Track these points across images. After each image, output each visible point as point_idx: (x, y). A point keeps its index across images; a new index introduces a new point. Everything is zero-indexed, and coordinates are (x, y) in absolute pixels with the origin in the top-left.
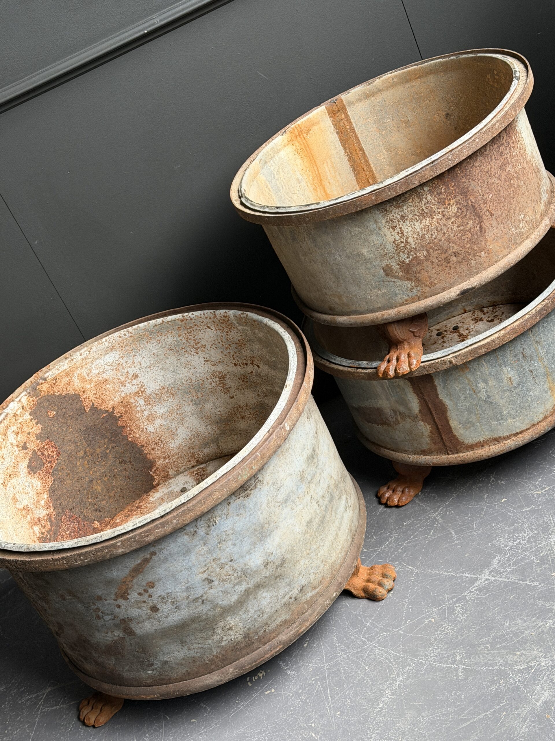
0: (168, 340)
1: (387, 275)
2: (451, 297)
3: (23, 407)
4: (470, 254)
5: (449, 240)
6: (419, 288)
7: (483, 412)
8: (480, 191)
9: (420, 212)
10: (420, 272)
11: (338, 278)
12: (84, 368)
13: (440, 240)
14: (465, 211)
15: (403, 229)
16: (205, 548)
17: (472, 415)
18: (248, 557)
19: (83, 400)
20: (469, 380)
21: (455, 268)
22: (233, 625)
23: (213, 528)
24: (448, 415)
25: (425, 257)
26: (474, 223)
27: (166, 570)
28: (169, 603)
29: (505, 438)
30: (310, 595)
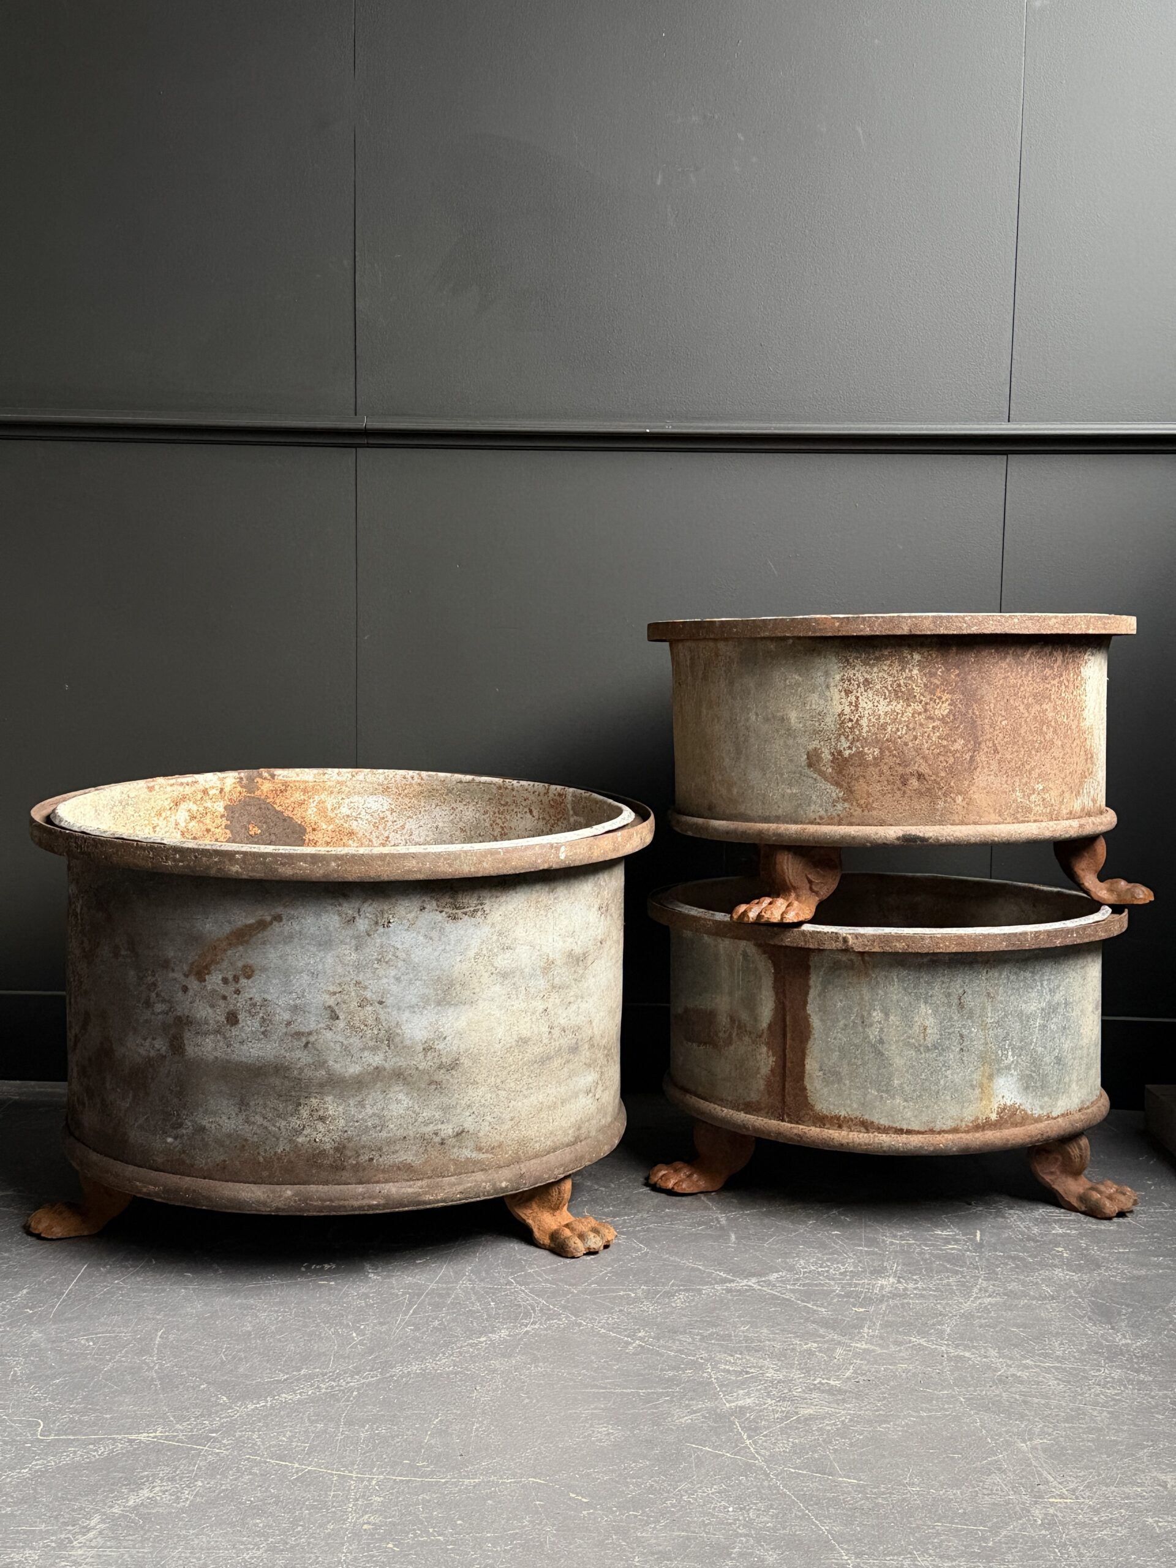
1: (810, 765)
2: (887, 836)
3: (222, 790)
4: (940, 789)
5: (918, 750)
6: (846, 805)
7: (864, 1064)
8: (992, 705)
9: (895, 686)
10: (857, 780)
11: (739, 752)
12: (333, 796)
13: (906, 744)
14: (959, 720)
15: (860, 701)
16: (354, 956)
17: (845, 1062)
18: (407, 1014)
19: (307, 841)
20: (862, 999)
21: (911, 798)
22: (330, 1116)
23: (381, 929)
24: (809, 1046)
25: (875, 758)
26: (965, 745)
27: (281, 957)
28: (258, 1018)
29: (879, 1128)
30: (467, 1153)
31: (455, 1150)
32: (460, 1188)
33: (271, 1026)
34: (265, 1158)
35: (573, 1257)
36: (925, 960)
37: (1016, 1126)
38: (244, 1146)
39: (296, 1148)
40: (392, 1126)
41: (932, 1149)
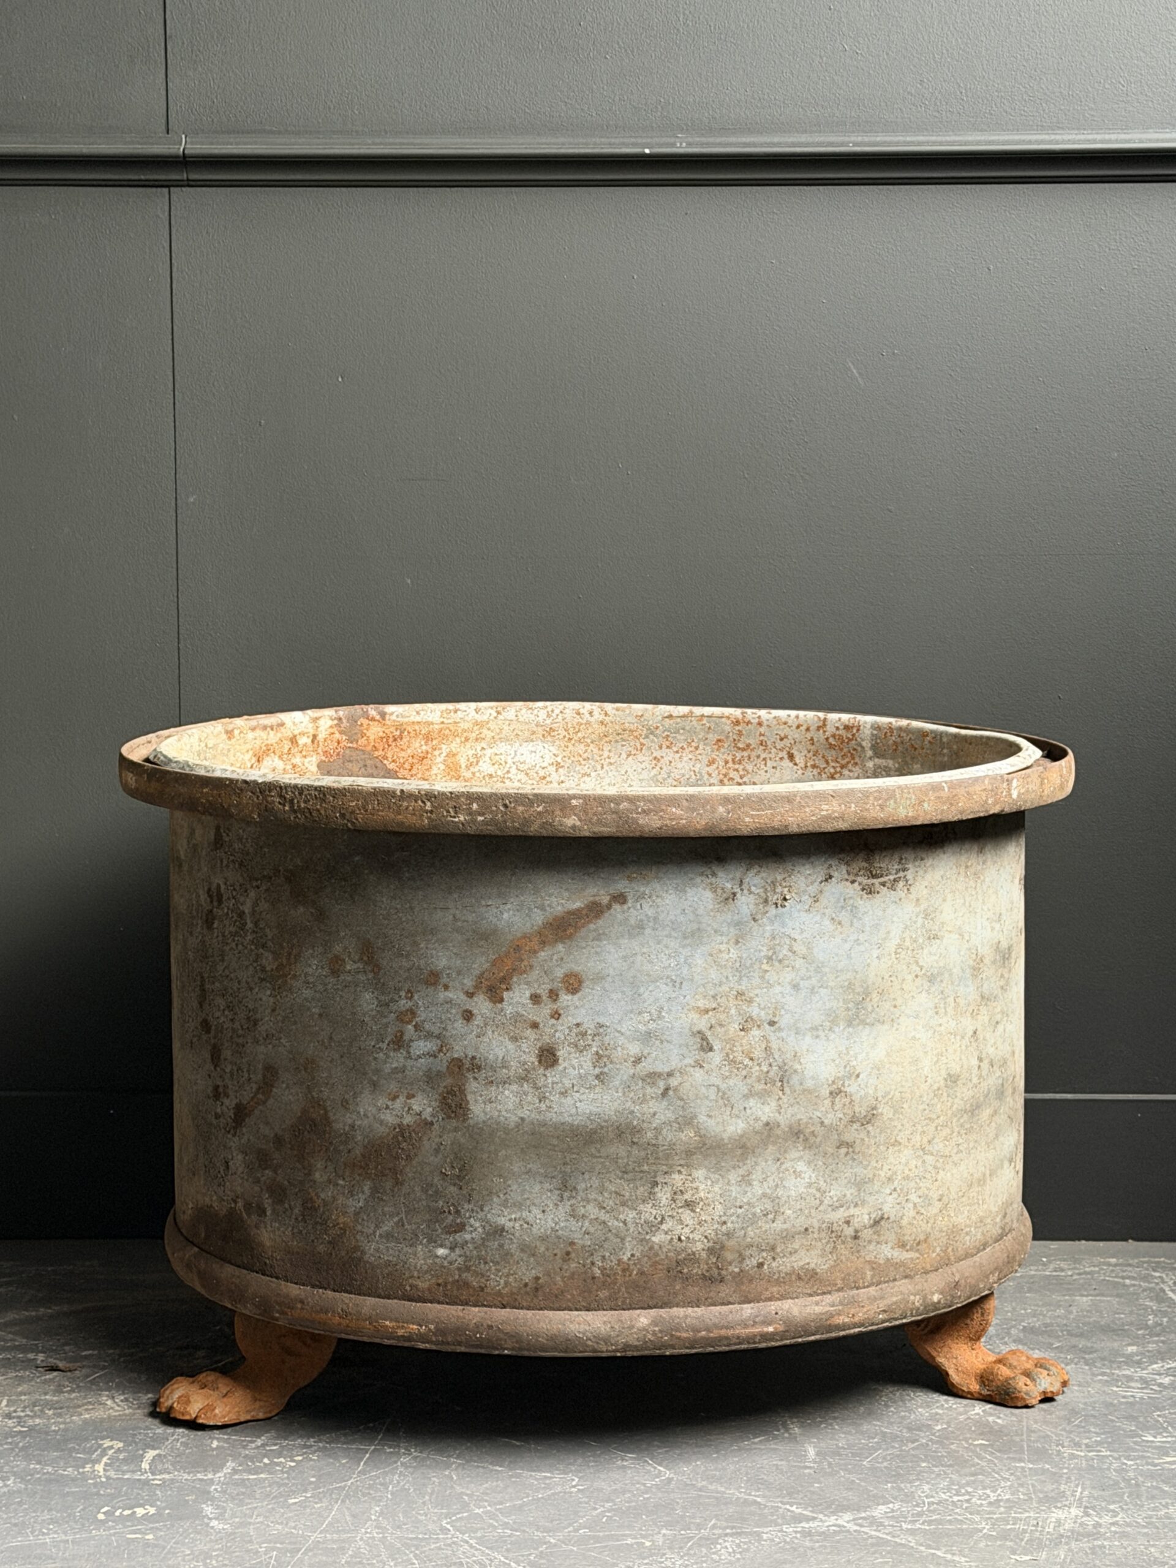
3: (315, 736)
18: (807, 1041)
22: (702, 1200)
23: (772, 911)
27: (625, 958)
28: (589, 1055)
30: (887, 1252)
31: (872, 1247)
32: (882, 1305)
33: (610, 1066)
34: (603, 1269)
35: (1027, 1407)
38: (568, 1253)
39: (651, 1251)
40: (789, 1212)
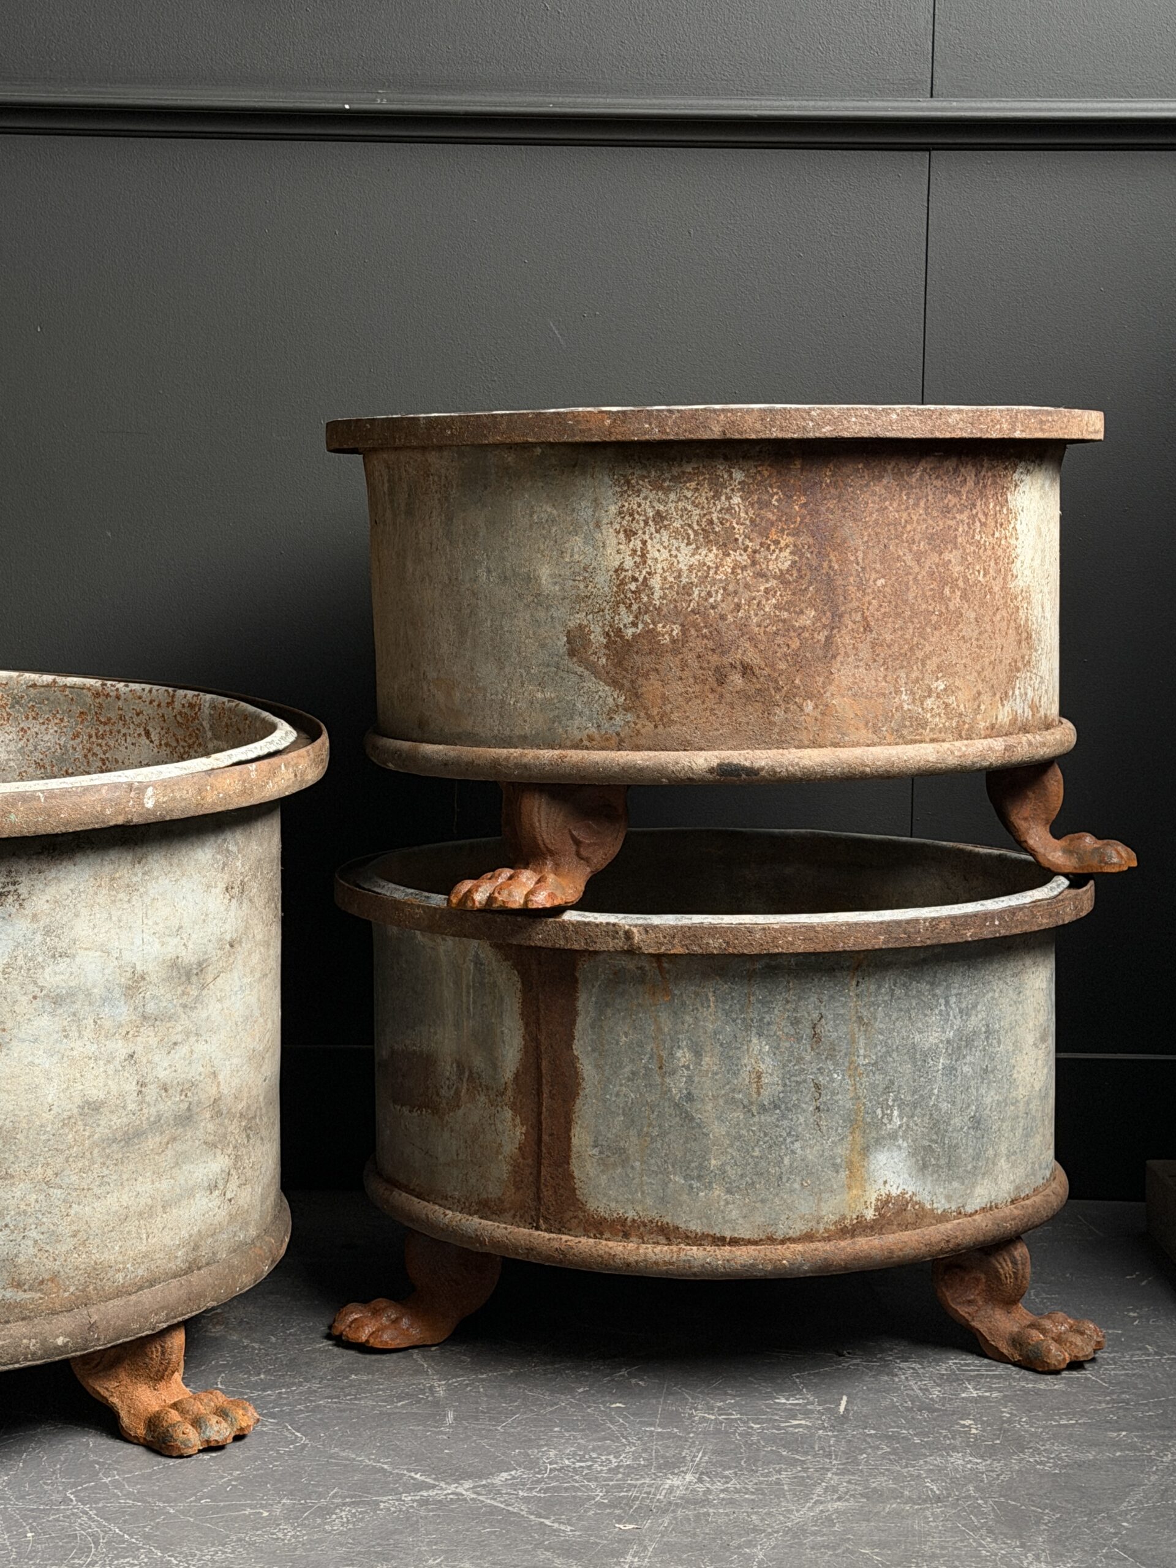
0: (46, 738)
2: (694, 766)
4: (778, 689)
5: (743, 627)
6: (630, 717)
7: (663, 1134)
8: (860, 555)
9: (704, 524)
10: (646, 675)
13: (723, 617)
14: (808, 577)
15: (649, 548)
17: (633, 1132)
20: (660, 1030)
21: (731, 705)
24: (577, 1108)
25: (674, 641)
26: (817, 619)
29: (687, 1237)
36: (758, 966)
37: (906, 1229)
41: (770, 1267)
